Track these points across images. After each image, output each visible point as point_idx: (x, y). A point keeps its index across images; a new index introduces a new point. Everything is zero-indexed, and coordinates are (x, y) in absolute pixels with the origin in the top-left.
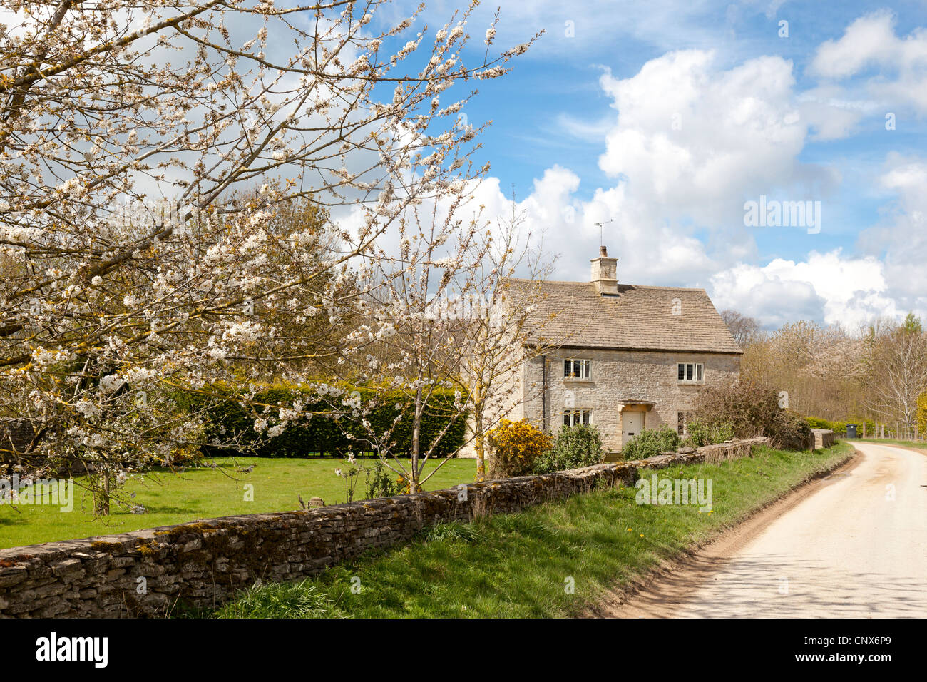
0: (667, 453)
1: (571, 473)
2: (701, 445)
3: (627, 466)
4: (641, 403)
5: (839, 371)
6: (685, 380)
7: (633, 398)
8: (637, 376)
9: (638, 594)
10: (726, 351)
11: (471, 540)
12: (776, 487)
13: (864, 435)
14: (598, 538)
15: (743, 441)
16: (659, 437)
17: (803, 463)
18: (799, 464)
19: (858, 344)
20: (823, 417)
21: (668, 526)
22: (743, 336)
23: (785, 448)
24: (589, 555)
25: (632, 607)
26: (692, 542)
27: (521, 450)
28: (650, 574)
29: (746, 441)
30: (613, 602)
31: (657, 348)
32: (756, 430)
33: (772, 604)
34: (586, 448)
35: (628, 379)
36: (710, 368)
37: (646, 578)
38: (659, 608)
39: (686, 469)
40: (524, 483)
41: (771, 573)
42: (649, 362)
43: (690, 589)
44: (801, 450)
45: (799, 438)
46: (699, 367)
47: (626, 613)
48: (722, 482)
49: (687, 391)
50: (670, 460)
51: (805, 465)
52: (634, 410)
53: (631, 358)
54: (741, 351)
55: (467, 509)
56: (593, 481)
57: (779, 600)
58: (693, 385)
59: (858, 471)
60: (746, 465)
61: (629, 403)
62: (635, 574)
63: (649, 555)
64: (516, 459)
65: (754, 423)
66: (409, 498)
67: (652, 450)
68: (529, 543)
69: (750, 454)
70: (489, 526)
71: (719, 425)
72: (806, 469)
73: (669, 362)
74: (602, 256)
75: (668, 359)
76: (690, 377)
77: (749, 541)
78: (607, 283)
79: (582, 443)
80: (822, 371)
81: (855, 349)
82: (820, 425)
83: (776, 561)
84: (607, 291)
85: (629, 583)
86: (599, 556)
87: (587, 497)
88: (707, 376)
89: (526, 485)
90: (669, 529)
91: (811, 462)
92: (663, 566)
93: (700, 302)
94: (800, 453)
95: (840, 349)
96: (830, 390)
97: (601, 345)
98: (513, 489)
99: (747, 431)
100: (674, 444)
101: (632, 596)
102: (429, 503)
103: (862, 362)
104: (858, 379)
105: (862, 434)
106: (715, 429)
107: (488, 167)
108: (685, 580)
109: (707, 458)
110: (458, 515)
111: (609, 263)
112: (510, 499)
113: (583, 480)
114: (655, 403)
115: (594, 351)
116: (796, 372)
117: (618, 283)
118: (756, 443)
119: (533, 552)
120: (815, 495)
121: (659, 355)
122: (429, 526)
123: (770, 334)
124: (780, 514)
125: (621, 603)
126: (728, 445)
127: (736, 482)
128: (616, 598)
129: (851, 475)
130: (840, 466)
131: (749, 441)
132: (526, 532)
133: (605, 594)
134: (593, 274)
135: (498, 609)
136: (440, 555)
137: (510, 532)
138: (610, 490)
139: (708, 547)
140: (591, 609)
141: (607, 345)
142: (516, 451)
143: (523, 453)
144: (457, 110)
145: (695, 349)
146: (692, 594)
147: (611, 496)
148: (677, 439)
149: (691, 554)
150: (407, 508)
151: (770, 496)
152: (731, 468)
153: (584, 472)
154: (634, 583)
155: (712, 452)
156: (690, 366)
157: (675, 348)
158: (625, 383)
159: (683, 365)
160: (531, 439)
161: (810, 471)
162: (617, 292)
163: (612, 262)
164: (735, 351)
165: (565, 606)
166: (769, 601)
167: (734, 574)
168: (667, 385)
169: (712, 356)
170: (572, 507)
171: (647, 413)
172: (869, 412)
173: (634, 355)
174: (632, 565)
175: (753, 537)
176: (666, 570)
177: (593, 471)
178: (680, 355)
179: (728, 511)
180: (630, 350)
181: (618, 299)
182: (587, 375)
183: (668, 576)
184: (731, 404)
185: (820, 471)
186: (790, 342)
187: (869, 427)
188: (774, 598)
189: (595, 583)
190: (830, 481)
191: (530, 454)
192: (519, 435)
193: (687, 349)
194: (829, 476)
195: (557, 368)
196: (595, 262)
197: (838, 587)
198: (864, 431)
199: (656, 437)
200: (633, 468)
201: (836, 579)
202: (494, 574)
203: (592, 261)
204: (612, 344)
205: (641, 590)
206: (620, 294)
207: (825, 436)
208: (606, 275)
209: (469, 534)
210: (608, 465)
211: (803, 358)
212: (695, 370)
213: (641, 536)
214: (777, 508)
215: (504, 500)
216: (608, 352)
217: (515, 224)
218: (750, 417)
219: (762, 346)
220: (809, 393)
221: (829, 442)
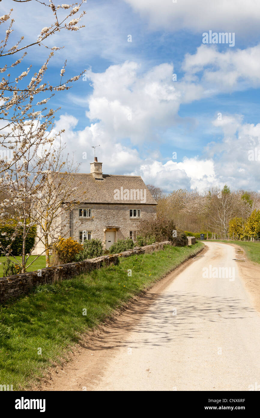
0: (129, 250)
1: (92, 260)
2: (143, 245)
3: (114, 256)
4: (114, 227)
5: (197, 211)
6: (133, 217)
7: (110, 225)
8: (112, 216)
9: (125, 311)
10: (150, 203)
11: (54, 292)
12: (175, 263)
13: (207, 239)
14: (107, 288)
15: (159, 243)
16: (125, 243)
17: (185, 252)
18: (183, 252)
19: (204, 199)
20: (190, 231)
21: (134, 282)
22: (156, 196)
23: (177, 245)
24: (105, 295)
25: (124, 316)
26: (144, 288)
27: (70, 251)
28: (129, 302)
29: (161, 243)
30: (116, 315)
31: (121, 202)
32: (165, 238)
33: (180, 311)
34: (96, 249)
35: (108, 217)
36: (144, 211)
37: (128, 304)
38: (135, 316)
39: (138, 257)
40: (72, 266)
41: (178, 299)
42: (117, 209)
43: (146, 307)
44: (183, 246)
45: (182, 241)
46: (139, 211)
47: (122, 319)
48: (153, 261)
49: (133, 221)
50: (131, 253)
51: (185, 253)
52: (110, 230)
53: (109, 207)
54: (156, 203)
55: (50, 278)
56: (100, 264)
57: (183, 310)
58: (136, 219)
59: (207, 254)
60: (162, 254)
61: (108, 228)
62: (124, 303)
63: (128, 294)
64: (68, 255)
65: (164, 235)
66: (26, 275)
67: (122, 249)
68: (78, 292)
69: (163, 249)
70: (61, 285)
71: (149, 237)
72: (186, 254)
73: (126, 209)
74: (95, 162)
75: (125, 208)
76: (135, 215)
77: (167, 286)
78: (98, 174)
79: (94, 247)
80: (189, 211)
81: (203, 201)
82: (190, 235)
83: (179, 294)
84: (98, 178)
85: (122, 307)
86: (108, 295)
87: (99, 271)
88: (142, 215)
89: (73, 267)
90: (135, 283)
91: (188, 251)
92: (134, 298)
93: (139, 182)
94: (183, 247)
95: (197, 201)
96: (193, 219)
97: (96, 202)
98: (68, 269)
99: (161, 239)
100: (132, 246)
101: (124, 312)
102: (34, 277)
103: (206, 207)
104: (204, 214)
105: (206, 238)
106: (148, 238)
107: (64, 130)
108: (144, 304)
109: (146, 251)
110: (46, 281)
111: (98, 165)
112: (67, 273)
113: (96, 263)
114: (120, 227)
115: (93, 205)
116: (179, 211)
117: (103, 174)
118: (165, 244)
119: (81, 296)
120: (191, 266)
121: (121, 206)
122: (35, 287)
123: (167, 195)
124: (178, 274)
125: (120, 315)
126: (154, 245)
127: (159, 261)
128: (117, 313)
129: (204, 256)
130: (199, 252)
131: (162, 243)
132: (76, 287)
133: (113, 311)
134: (92, 169)
135: (71, 320)
136: (43, 299)
137: (69, 287)
138: (108, 267)
139: (151, 290)
140: (109, 318)
141: (99, 202)
142: (68, 252)
143: (71, 253)
144: (45, 103)
145: (137, 203)
146: (147, 309)
147: (109, 270)
148: (133, 243)
149: (145, 293)
150: (25, 279)
151: (173, 267)
152: (156, 256)
153: (96, 260)
154: (124, 306)
155: (148, 249)
156: (135, 211)
157: (128, 203)
158: (106, 219)
159: (132, 210)
160: (74, 246)
161: (188, 255)
162: (102, 178)
163: (100, 164)
164: (154, 203)
165: (98, 318)
166: (179, 311)
167: (163, 300)
168: (125, 219)
169: (144, 206)
170: (93, 275)
171: (116, 232)
172: (209, 228)
173: (110, 206)
174: (122, 299)
175: (168, 284)
176: (135, 300)
177: (100, 259)
178: (130, 206)
179: (157, 274)
180: (108, 204)
181: (103, 181)
182: (89, 216)
183: (137, 303)
184: (154, 228)
185: (192, 255)
186: (176, 198)
187: (210, 235)
188: (181, 309)
189: (108, 307)
190: (196, 259)
191: (74, 253)
192: (69, 244)
193: (133, 203)
194: (195, 257)
195: (76, 213)
196: (92, 165)
197: (205, 303)
198: (207, 236)
199: (124, 243)
200: (116, 257)
201: (204, 300)
202: (66, 306)
203: (91, 164)
204: (101, 202)
205: (127, 309)
206: (104, 179)
207: (192, 240)
208: (97, 170)
209: (53, 289)
210: (106, 256)
211: (181, 206)
212: (137, 212)
213: (124, 286)
214: (176, 272)
215: (64, 274)
216: (99, 205)
217: (61, 150)
218: (162, 233)
219: (164, 200)
220: (184, 220)
221: (194, 242)
